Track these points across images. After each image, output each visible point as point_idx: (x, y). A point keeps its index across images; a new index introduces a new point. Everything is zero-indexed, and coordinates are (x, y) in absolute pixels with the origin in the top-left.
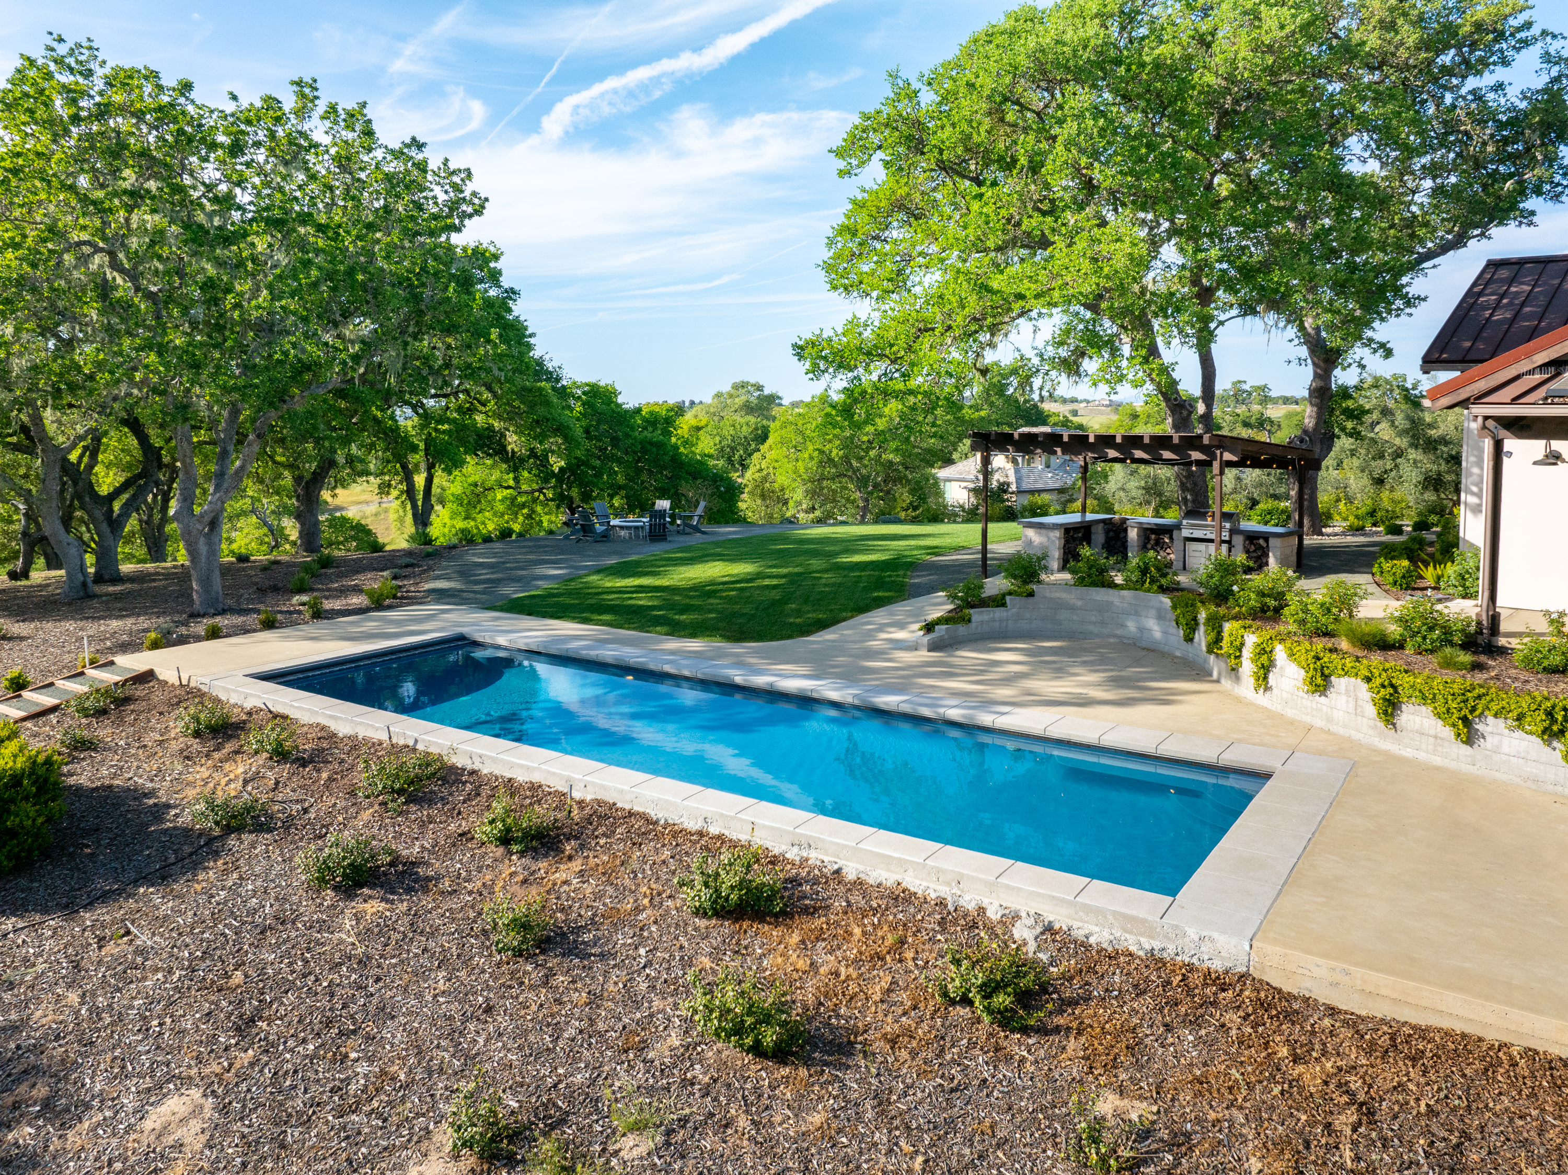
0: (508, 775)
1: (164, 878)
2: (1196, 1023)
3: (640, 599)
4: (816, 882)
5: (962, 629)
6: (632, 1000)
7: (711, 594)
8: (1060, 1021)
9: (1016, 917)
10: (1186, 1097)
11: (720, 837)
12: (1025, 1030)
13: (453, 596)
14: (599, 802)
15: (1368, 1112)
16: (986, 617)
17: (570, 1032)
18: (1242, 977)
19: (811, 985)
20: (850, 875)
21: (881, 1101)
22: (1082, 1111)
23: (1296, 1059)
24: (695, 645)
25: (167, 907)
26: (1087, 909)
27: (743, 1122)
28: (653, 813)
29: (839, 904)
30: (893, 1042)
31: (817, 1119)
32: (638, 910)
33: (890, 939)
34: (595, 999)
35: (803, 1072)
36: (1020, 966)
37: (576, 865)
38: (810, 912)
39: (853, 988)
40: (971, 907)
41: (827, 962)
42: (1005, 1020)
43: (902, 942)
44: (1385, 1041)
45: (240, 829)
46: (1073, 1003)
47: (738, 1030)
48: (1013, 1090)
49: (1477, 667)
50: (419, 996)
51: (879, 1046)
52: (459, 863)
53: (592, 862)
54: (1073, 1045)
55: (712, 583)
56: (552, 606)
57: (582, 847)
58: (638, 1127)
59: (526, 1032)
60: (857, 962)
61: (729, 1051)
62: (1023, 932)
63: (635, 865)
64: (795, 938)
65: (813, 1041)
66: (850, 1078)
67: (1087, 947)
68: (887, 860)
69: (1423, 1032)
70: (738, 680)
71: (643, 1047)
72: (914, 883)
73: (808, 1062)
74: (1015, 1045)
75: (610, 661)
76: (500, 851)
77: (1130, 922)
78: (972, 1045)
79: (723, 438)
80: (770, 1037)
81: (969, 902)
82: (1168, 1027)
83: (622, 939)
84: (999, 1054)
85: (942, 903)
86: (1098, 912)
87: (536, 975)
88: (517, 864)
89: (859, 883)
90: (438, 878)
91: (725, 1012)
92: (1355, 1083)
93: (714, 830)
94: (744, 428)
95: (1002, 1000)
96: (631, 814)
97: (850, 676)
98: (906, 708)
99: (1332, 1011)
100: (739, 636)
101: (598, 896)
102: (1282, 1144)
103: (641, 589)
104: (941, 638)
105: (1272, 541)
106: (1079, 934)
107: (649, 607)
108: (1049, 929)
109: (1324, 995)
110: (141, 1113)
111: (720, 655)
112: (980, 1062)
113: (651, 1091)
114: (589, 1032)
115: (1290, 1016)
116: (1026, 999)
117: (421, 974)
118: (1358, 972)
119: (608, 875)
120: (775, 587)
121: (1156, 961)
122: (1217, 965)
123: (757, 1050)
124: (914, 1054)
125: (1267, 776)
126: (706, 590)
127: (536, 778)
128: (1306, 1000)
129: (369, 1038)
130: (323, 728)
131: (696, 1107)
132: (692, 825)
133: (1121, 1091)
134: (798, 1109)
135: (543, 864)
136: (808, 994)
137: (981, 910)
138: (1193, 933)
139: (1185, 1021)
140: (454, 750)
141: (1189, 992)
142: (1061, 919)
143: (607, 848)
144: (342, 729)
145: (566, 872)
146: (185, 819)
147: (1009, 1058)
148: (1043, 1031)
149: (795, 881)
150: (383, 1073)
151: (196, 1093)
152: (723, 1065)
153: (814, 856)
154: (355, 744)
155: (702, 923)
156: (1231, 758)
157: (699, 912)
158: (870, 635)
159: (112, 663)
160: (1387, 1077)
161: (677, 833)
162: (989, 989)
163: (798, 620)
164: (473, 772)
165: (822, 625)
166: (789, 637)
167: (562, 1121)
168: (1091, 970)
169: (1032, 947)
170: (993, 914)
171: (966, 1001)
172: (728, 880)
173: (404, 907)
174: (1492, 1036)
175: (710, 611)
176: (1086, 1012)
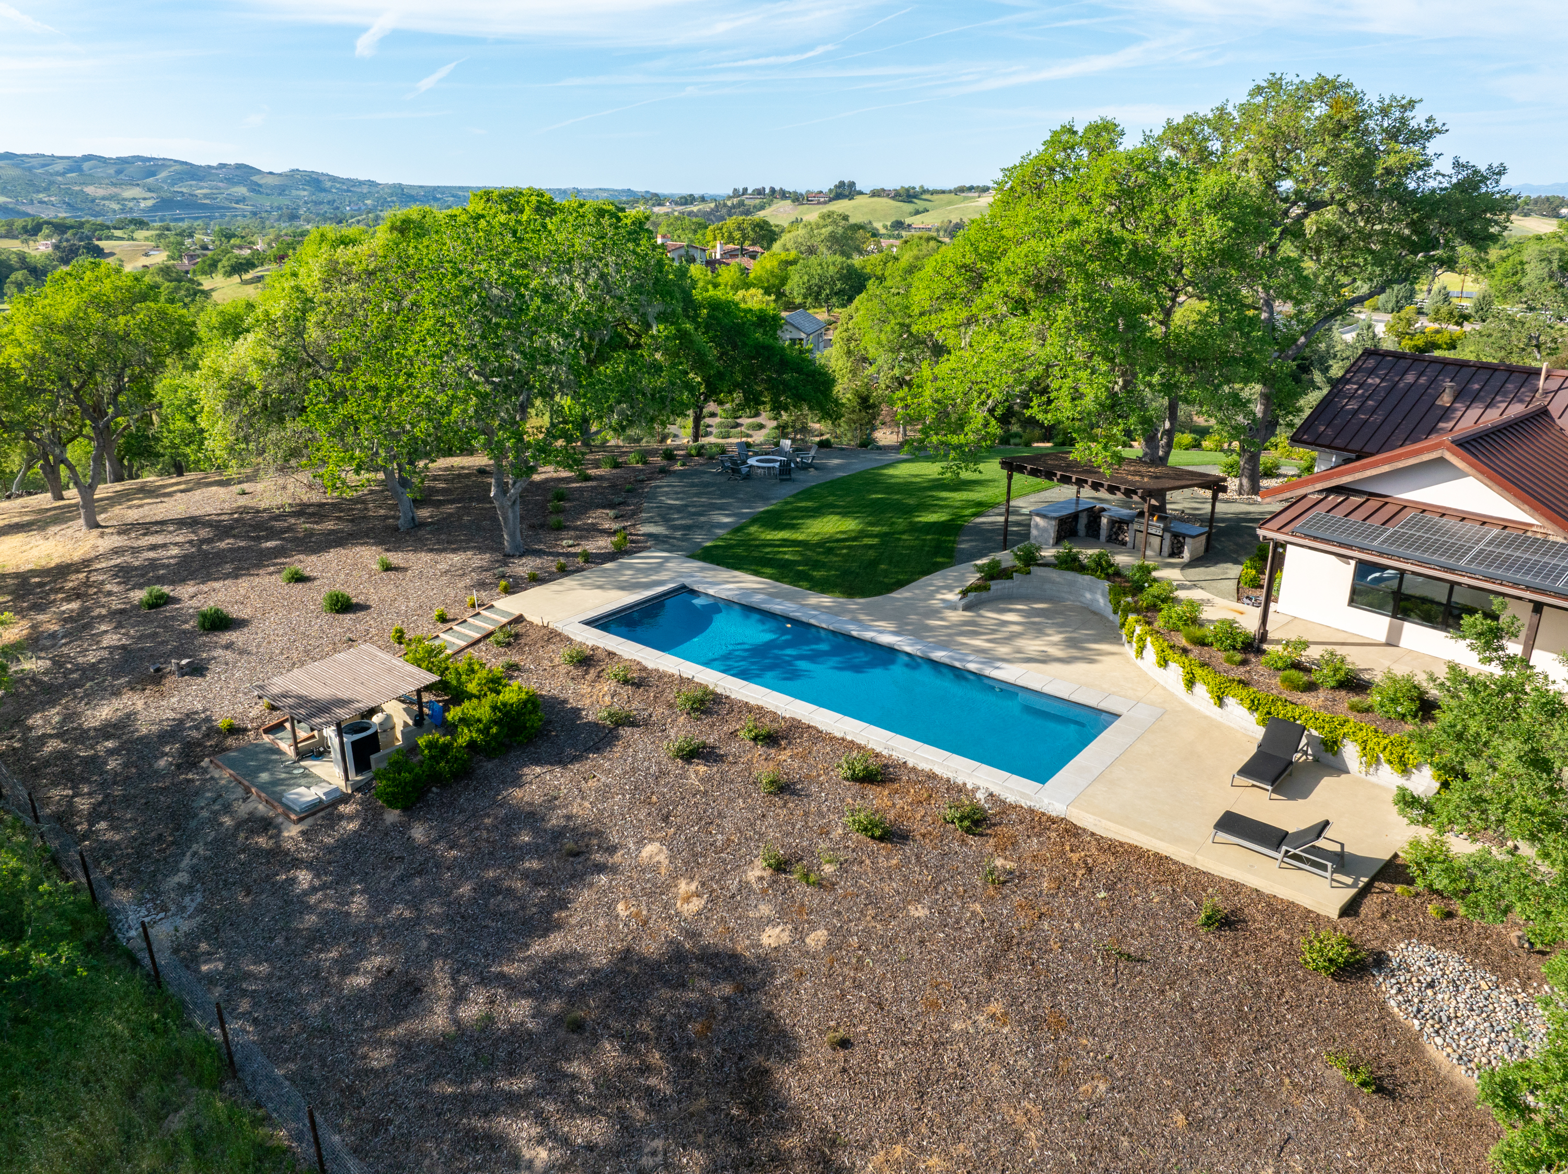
0: (745, 700)
1: (598, 749)
2: (1039, 835)
3: (785, 553)
4: (895, 767)
5: (984, 595)
6: (821, 815)
7: (830, 551)
8: (989, 831)
9: (979, 788)
10: (1028, 862)
11: (852, 742)
12: (974, 835)
13: (664, 542)
14: (793, 719)
15: (1090, 870)
16: (999, 587)
17: (798, 826)
18: (1062, 819)
19: (892, 812)
20: (910, 764)
21: (918, 857)
22: (989, 864)
23: (1072, 851)
24: (826, 600)
25: (607, 765)
26: (1007, 788)
27: (868, 862)
28: (820, 727)
29: (905, 778)
30: (924, 836)
31: (894, 862)
32: (819, 775)
33: (925, 795)
34: (806, 814)
35: (889, 846)
36: (977, 809)
37: (788, 752)
38: (892, 781)
39: (909, 814)
40: (960, 783)
41: (899, 803)
42: (968, 831)
43: (930, 796)
44: (1106, 847)
45: (623, 725)
46: (995, 825)
47: (866, 829)
48: (967, 856)
49: (1244, 662)
50: (733, 809)
51: (918, 837)
52: (734, 748)
53: (795, 751)
54: (992, 842)
55: (831, 540)
56: (731, 557)
57: (790, 743)
58: (830, 862)
59: (781, 826)
60: (911, 804)
61: (862, 836)
62: (980, 795)
63: (814, 754)
64: (886, 792)
65: (894, 834)
66: (907, 848)
67: (1005, 802)
68: (926, 760)
69: (1122, 844)
70: (854, 633)
71: (828, 833)
72: (938, 771)
73: (892, 842)
74: (971, 840)
75: (778, 612)
76: (752, 743)
77: (1023, 795)
78: (953, 839)
79: (811, 276)
80: (878, 833)
81: (960, 781)
82: (1029, 837)
83: (814, 789)
84: (963, 842)
85: (948, 780)
86: (1011, 790)
87: (781, 803)
88: (760, 750)
89: (914, 769)
90: (726, 755)
91: (860, 822)
92: (1090, 861)
93: (849, 738)
94: (831, 267)
95: (966, 823)
96: (809, 727)
97: (918, 632)
98: (947, 661)
99: (1093, 834)
100: (851, 591)
101: (801, 768)
102: (1056, 879)
103: (785, 543)
104: (971, 602)
105: (1187, 540)
106: (1002, 797)
107: (792, 561)
108: (991, 795)
109: (1092, 828)
110: (639, 850)
111: (842, 611)
112: (956, 846)
113: (833, 850)
114: (806, 826)
115: (1076, 835)
116: (977, 823)
117: (731, 800)
118: (1104, 821)
119: (804, 758)
120: (871, 547)
121: (1031, 811)
122: (1054, 814)
123: (873, 837)
124: (931, 841)
125: (1119, 716)
126: (827, 546)
127: (760, 703)
128: (1084, 830)
129: (718, 825)
130: (638, 663)
131: (851, 856)
132: (839, 735)
133: (1006, 858)
134: (887, 858)
135: (773, 751)
136: (891, 815)
137: (965, 784)
138: (1046, 801)
139: (1035, 835)
140: (716, 685)
141: (1040, 824)
142: (996, 790)
143: (801, 744)
144: (650, 665)
145: (784, 756)
146: (591, 718)
147: (967, 845)
148: (981, 835)
149: (886, 766)
150: (728, 839)
151: (658, 844)
152: (859, 841)
153: (895, 755)
154: (661, 676)
155: (847, 783)
156: (1103, 706)
157: (846, 779)
158: (931, 596)
159: (492, 606)
160: (1102, 859)
161: (833, 739)
162: (961, 819)
163: (886, 580)
164: (727, 697)
165: (900, 584)
166: (880, 594)
167: (801, 859)
168: (1004, 812)
169: (983, 802)
170: (969, 786)
171: (953, 822)
172: (859, 767)
173: (715, 769)
174: (1145, 847)
175: (831, 568)
176: (998, 829)
